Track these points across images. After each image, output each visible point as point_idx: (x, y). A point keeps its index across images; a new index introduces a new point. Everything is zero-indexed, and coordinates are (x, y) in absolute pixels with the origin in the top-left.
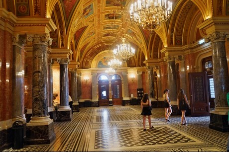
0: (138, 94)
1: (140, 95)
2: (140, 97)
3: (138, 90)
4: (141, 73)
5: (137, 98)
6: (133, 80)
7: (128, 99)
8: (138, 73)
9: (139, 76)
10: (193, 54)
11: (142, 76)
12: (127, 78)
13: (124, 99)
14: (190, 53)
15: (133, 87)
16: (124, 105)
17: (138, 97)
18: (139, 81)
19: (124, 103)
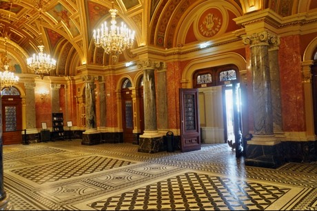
0: (54, 122)
1: (57, 124)
2: (57, 127)
3: (54, 115)
4: (59, 86)
5: (51, 130)
6: (43, 97)
7: (35, 131)
8: (53, 86)
9: (55, 92)
10: (181, 62)
11: (60, 93)
12: (33, 94)
13: (28, 132)
14: (177, 60)
15: (43, 111)
16: (27, 143)
17: (54, 127)
18: (54, 100)
19: (26, 140)
